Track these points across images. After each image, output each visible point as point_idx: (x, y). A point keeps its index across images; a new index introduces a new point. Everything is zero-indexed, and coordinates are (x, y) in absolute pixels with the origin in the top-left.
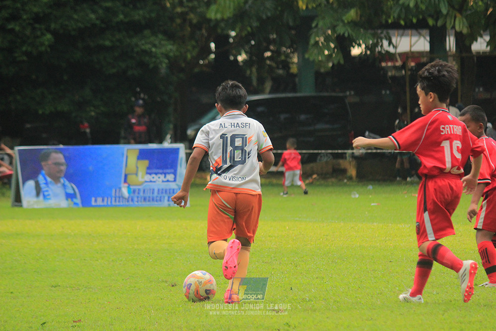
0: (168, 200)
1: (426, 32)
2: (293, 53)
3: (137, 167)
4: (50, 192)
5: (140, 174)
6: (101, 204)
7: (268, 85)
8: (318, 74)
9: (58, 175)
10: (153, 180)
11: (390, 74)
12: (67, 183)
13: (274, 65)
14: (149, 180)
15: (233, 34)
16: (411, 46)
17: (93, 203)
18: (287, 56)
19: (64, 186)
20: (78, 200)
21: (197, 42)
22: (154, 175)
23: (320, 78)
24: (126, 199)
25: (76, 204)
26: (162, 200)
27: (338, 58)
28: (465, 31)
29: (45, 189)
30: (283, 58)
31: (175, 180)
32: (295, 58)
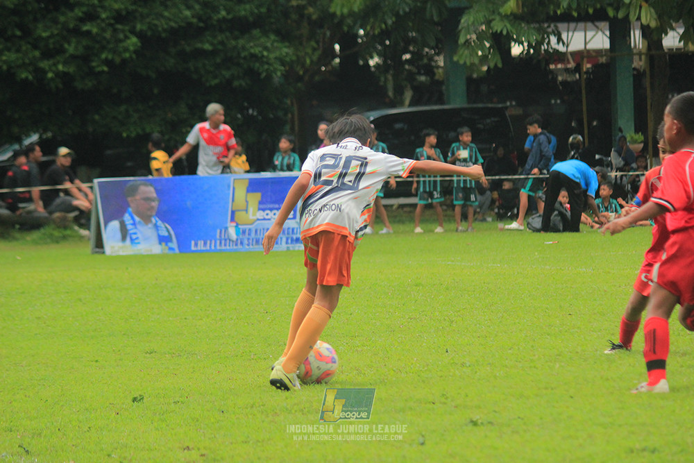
0: (287, 243)
1: (604, 25)
2: (438, 54)
3: (247, 202)
4: (139, 235)
5: (251, 210)
6: (203, 248)
7: (408, 95)
8: (470, 81)
9: (149, 213)
10: (267, 217)
11: (560, 78)
12: (160, 223)
13: (415, 70)
14: (262, 218)
16: (586, 44)
17: (193, 248)
18: (431, 59)
19: (156, 226)
20: (174, 244)
21: (317, 42)
22: (268, 212)
23: (473, 85)
24: (233, 241)
25: (171, 249)
26: (279, 242)
27: (496, 61)
28: (653, 24)
29: (131, 232)
30: (425, 61)
31: (295, 217)
32: (440, 60)
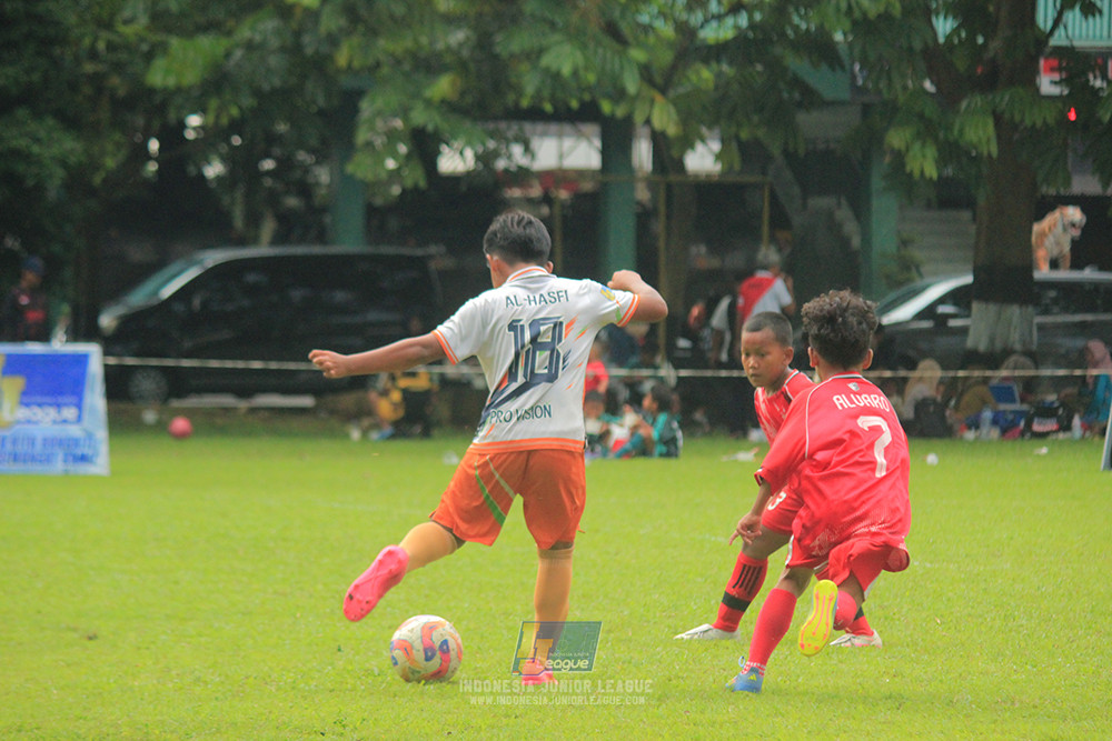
0: (65, 462)
1: (593, 130)
2: (318, 163)
5: (7, 405)
7: (268, 228)
8: (372, 212)
10: (34, 418)
13: (281, 187)
14: (24, 419)
15: (194, 120)
16: (561, 156)
18: (306, 170)
22: (35, 409)
23: (376, 217)
26: (52, 459)
27: (415, 176)
28: (672, 130)
31: (79, 419)
32: (323, 175)
